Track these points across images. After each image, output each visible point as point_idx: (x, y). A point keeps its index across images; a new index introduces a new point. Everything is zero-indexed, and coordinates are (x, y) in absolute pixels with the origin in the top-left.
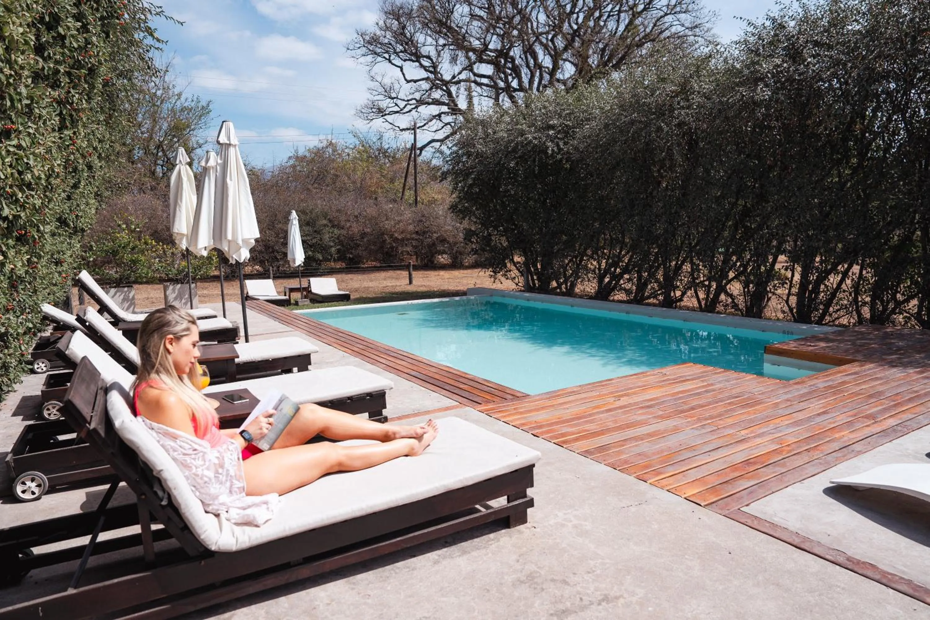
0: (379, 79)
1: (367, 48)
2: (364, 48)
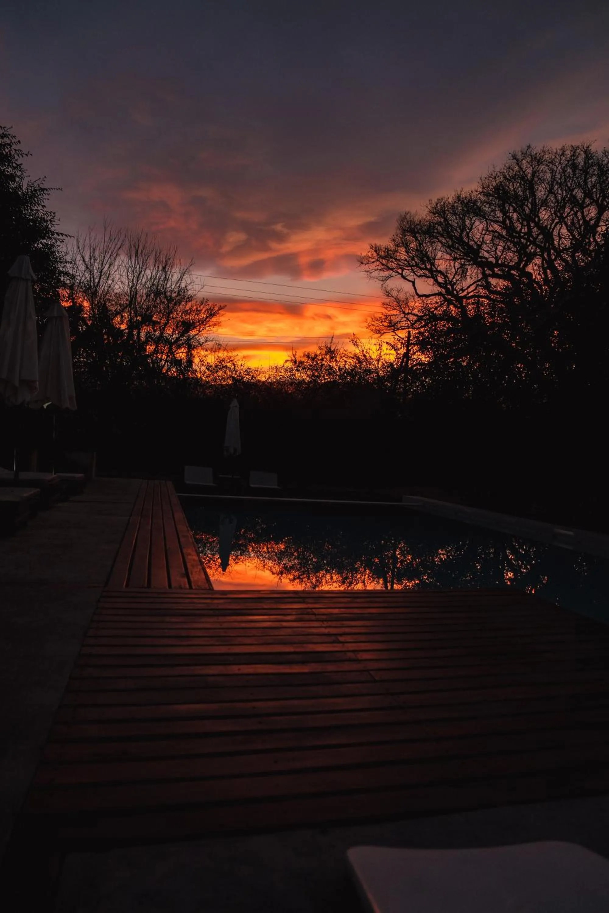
1: (381, 262)
2: (378, 263)
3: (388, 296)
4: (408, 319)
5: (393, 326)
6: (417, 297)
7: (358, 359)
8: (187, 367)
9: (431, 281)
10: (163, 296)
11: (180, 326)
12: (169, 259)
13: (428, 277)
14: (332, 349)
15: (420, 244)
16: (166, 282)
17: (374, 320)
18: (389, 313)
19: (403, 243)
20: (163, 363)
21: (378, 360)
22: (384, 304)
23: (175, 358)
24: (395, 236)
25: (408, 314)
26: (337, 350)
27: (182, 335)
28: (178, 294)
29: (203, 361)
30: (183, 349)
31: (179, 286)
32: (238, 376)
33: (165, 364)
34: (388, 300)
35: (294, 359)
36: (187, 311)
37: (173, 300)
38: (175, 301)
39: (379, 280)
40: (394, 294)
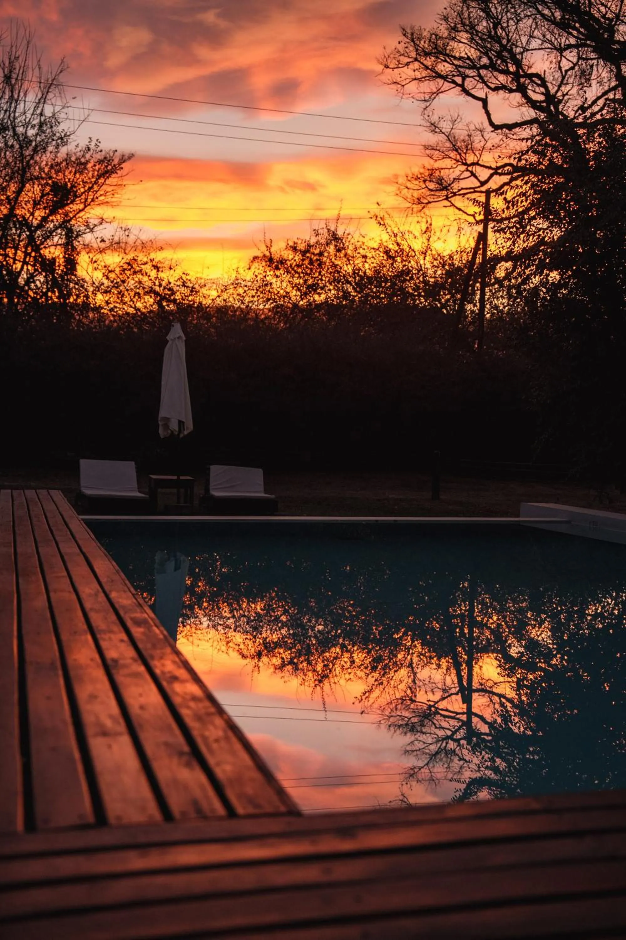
0: (446, 130)
1: (422, 63)
2: (416, 65)
3: (434, 131)
4: (473, 174)
5: (445, 188)
6: (490, 129)
7: (387, 252)
8: (66, 274)
9: (517, 97)
10: (11, 133)
11: (48, 194)
12: (17, 58)
13: (511, 91)
14: (340, 233)
15: (496, 25)
16: (13, 105)
17: (409, 178)
18: (437, 165)
19: (464, 24)
20: (19, 265)
21: (424, 253)
22: (426, 147)
23: (41, 256)
24: (449, 9)
25: (473, 164)
26: (348, 234)
27: (53, 212)
28: (39, 129)
29: (95, 262)
30: (56, 239)
31: (41, 114)
32: (165, 288)
33: (22, 268)
34: (433, 139)
35: (268, 254)
36: (58, 164)
37: (31, 141)
38: (34, 144)
39: (417, 100)
40: (446, 126)
